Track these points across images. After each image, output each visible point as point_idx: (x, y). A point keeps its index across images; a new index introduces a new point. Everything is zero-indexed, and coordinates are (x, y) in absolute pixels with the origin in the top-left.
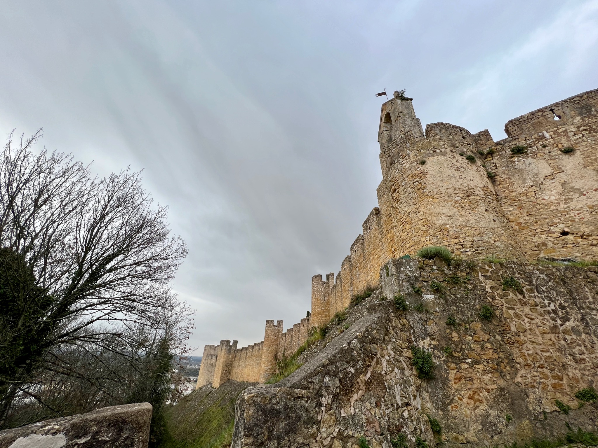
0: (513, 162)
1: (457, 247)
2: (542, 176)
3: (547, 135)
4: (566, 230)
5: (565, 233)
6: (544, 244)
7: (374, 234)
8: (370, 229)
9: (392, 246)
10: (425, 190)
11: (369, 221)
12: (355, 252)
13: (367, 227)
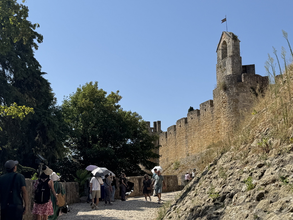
7: (207, 115)
8: (205, 110)
9: (218, 126)
10: (237, 109)
11: (205, 106)
12: (192, 118)
13: (203, 108)
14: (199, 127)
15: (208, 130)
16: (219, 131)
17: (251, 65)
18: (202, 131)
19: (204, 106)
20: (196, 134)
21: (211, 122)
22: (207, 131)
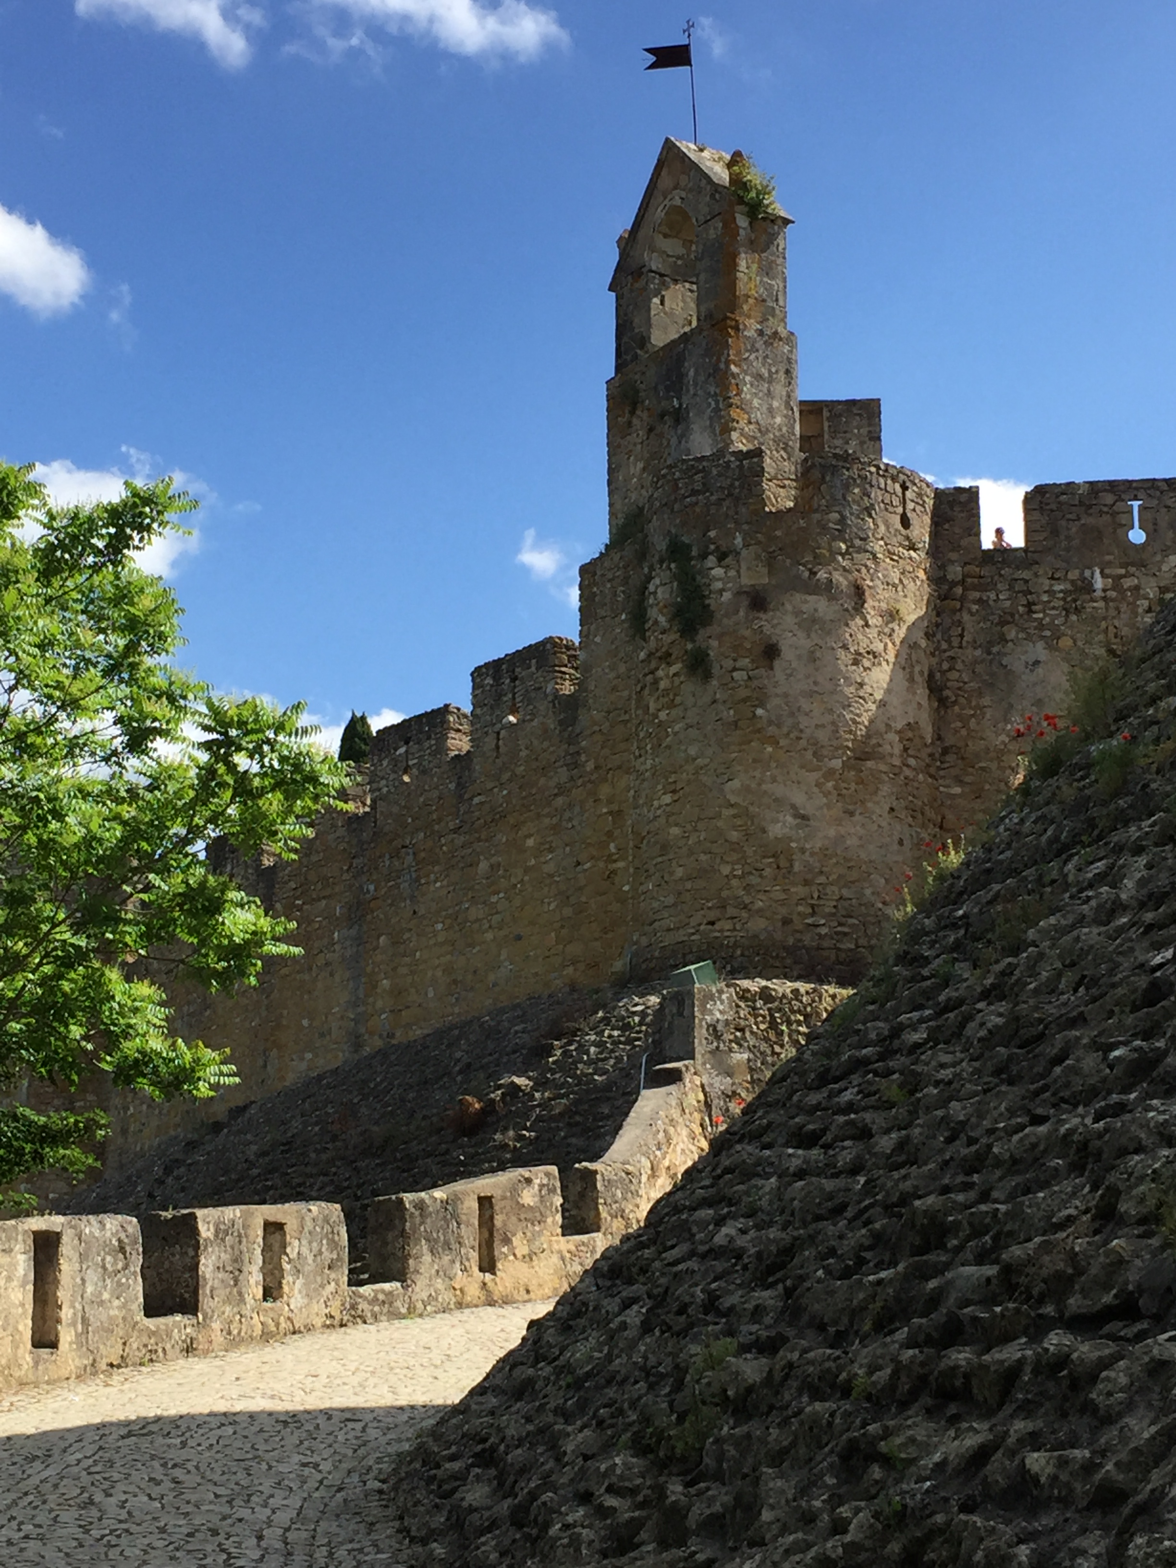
3: (1099, 583)
7: (530, 748)
8: (514, 713)
9: (610, 834)
10: (759, 712)
11: (514, 679)
12: (407, 772)
14: (460, 840)
17: (853, 402)
18: (483, 866)
20: (438, 888)
21: (560, 800)
22: (519, 871)
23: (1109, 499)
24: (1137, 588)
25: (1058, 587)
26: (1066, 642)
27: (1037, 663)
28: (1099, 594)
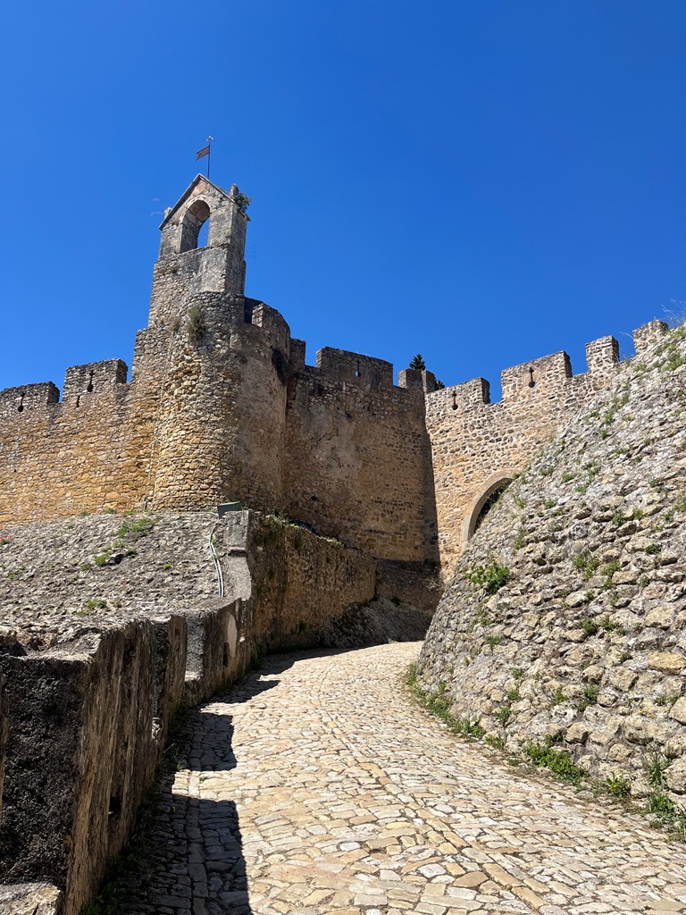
0: (310, 401)
1: (244, 489)
2: (323, 432)
3: (344, 388)
4: (317, 495)
5: (314, 498)
6: (297, 504)
7: (98, 405)
8: (90, 388)
9: (140, 446)
10: (233, 402)
11: (92, 374)
12: (21, 409)
13: (81, 382)
14: (49, 441)
15: (91, 454)
16: (141, 463)
19: (88, 376)
20: (31, 462)
22: (83, 458)
23: (350, 359)
24: (357, 393)
25: (330, 385)
26: (332, 407)
27: (321, 412)
28: (344, 392)
